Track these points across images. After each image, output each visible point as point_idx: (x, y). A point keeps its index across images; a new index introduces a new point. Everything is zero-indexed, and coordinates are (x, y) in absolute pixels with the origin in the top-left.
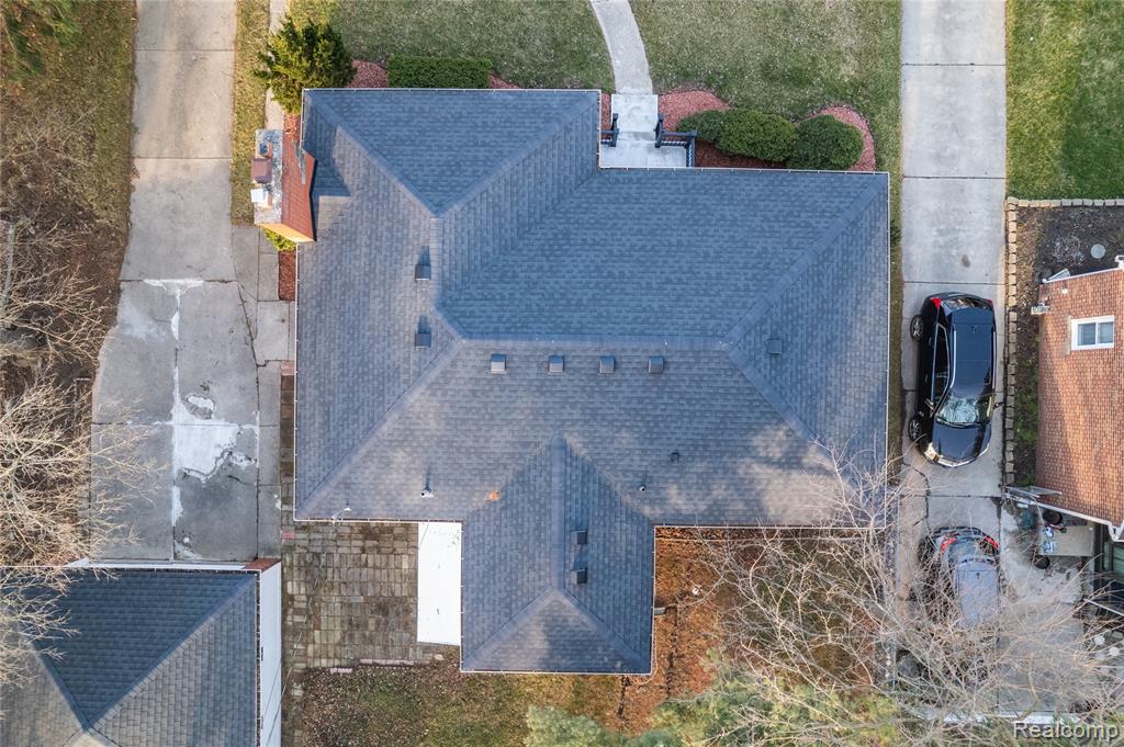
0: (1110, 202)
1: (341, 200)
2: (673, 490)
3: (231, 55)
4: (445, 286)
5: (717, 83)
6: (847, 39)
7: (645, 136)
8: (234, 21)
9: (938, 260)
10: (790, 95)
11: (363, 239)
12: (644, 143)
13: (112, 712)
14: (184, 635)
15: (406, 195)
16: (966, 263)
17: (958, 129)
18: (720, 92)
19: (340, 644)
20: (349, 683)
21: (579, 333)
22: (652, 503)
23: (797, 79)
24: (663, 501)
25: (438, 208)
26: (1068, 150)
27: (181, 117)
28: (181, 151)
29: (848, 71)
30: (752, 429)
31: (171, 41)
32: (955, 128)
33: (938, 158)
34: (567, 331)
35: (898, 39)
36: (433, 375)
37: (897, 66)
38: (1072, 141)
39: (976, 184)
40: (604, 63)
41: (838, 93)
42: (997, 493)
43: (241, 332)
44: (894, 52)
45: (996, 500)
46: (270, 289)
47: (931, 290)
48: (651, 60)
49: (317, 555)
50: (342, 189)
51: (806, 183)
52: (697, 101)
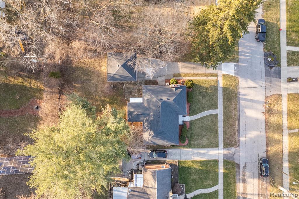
0: (178, 171)
1: (174, 90)
2: (147, 123)
3: (193, 73)
4: (166, 101)
5: (190, 128)
6: (196, 142)
7: (184, 120)
8: (197, 73)
9: (171, 153)
10: (189, 136)
11: (171, 93)
12: (183, 120)
13: (123, 68)
14: (130, 74)
15: (175, 97)
16: (171, 156)
17: (186, 155)
18: (189, 128)
19: (127, 87)
20: (122, 88)
21: (162, 114)
22: (145, 121)
23: (191, 137)
24: (146, 122)
25: (173, 100)
26: (184, 167)
27: (186, 67)
28: (182, 67)
29: (192, 142)
30: (153, 131)
31: (194, 66)
32: (186, 154)
33: (183, 153)
34: (162, 113)
35: (196, 148)
36: (158, 101)
37: (193, 148)
38: (185, 167)
39: (180, 157)
40: (192, 115)
41: (190, 141)
42: (145, 160)
43: (161, 75)
44: (194, 148)
45: (144, 160)
46: (166, 78)
47: (168, 152)
48: (193, 120)
49: (137, 84)
50: (175, 90)
51: (178, 136)
52: (188, 126)
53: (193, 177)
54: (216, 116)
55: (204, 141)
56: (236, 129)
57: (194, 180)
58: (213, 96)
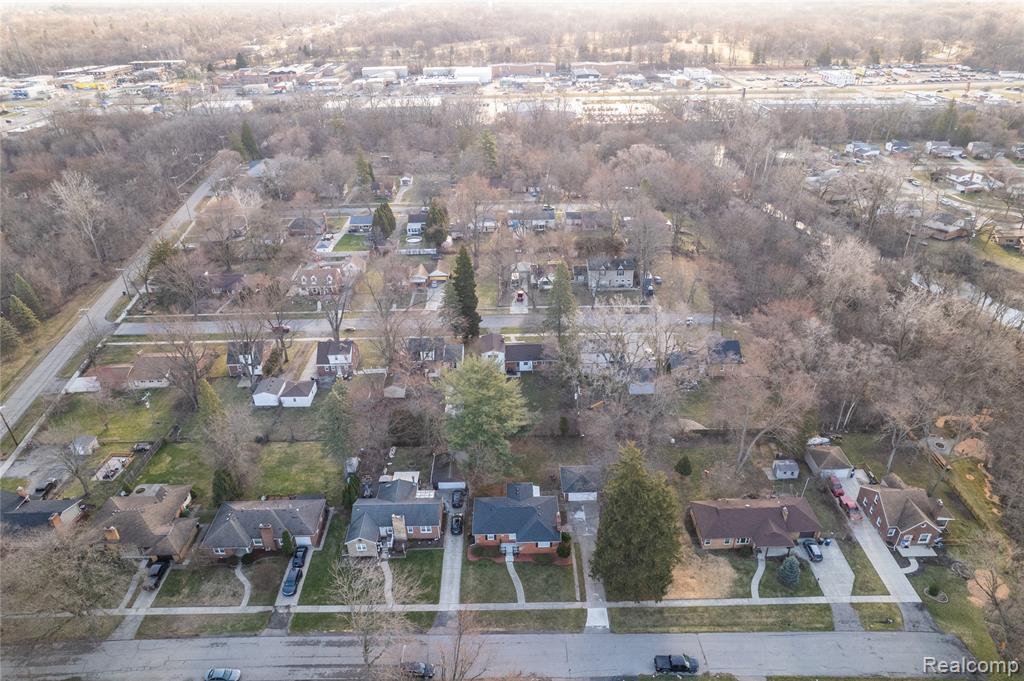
5: (495, 564)
7: (508, 553)
16: (454, 540)
29: (471, 566)
40: (515, 566)
41: (473, 563)
48: (506, 567)
52: (499, 560)
54: (515, 601)
55: (472, 583)
56: (491, 629)
58: (548, 594)
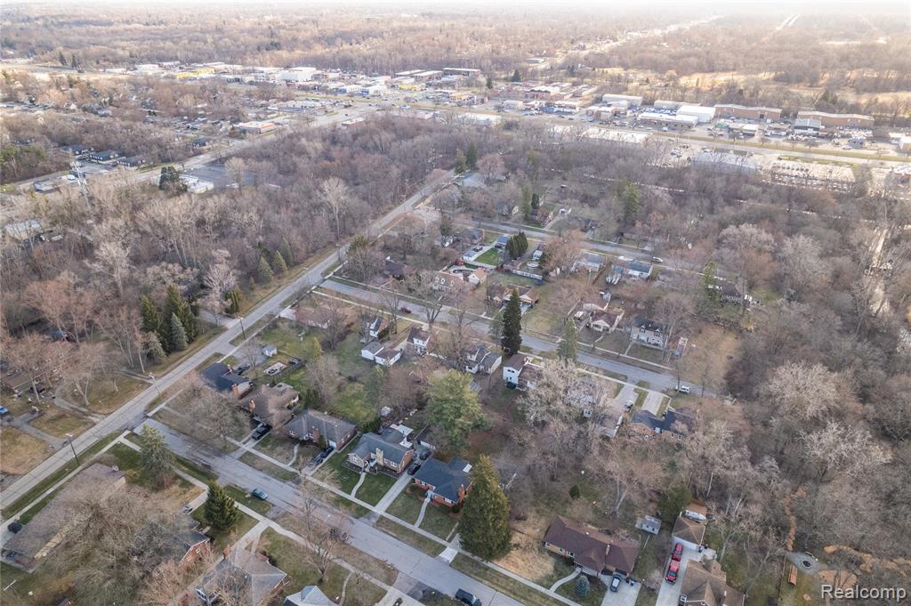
0: (390, 476)
16: (406, 477)
18: (418, 498)
39: (401, 482)
40: (427, 506)
47: (411, 476)
48: (423, 504)
52: (421, 499)
53: (377, 483)
54: (413, 524)
55: (399, 504)
57: (373, 482)
